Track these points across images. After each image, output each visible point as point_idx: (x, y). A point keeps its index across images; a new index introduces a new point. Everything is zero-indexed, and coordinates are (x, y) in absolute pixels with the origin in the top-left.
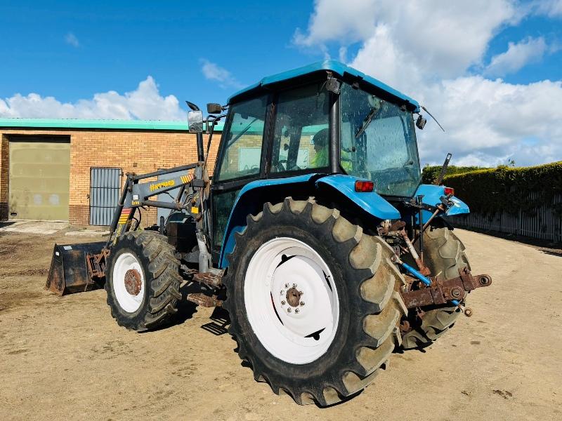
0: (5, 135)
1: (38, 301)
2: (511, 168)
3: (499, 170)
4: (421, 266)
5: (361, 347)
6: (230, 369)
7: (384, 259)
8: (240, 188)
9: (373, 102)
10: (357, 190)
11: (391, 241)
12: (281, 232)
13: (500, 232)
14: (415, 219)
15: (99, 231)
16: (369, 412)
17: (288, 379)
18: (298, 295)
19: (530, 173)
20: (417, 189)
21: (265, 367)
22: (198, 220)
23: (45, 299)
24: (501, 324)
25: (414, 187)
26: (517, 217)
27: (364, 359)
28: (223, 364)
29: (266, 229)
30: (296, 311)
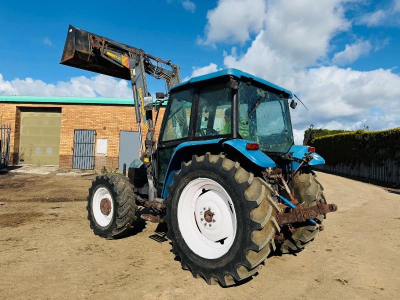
0: (18, 107)
1: (42, 218)
2: (366, 131)
3: (358, 133)
4: (292, 198)
5: (249, 250)
6: (166, 262)
7: (266, 196)
8: (176, 146)
9: (261, 93)
10: (248, 149)
11: (272, 181)
12: (202, 175)
13: (359, 177)
14: (289, 167)
15: (79, 173)
16: (253, 290)
17: (203, 268)
18: (211, 215)
19: (379, 135)
20: (290, 148)
21: (189, 260)
22: (149, 167)
23: (46, 218)
24: (348, 239)
25: (289, 147)
26: (371, 166)
27: (250, 258)
28: (161, 259)
29: (193, 172)
30: (210, 225)
